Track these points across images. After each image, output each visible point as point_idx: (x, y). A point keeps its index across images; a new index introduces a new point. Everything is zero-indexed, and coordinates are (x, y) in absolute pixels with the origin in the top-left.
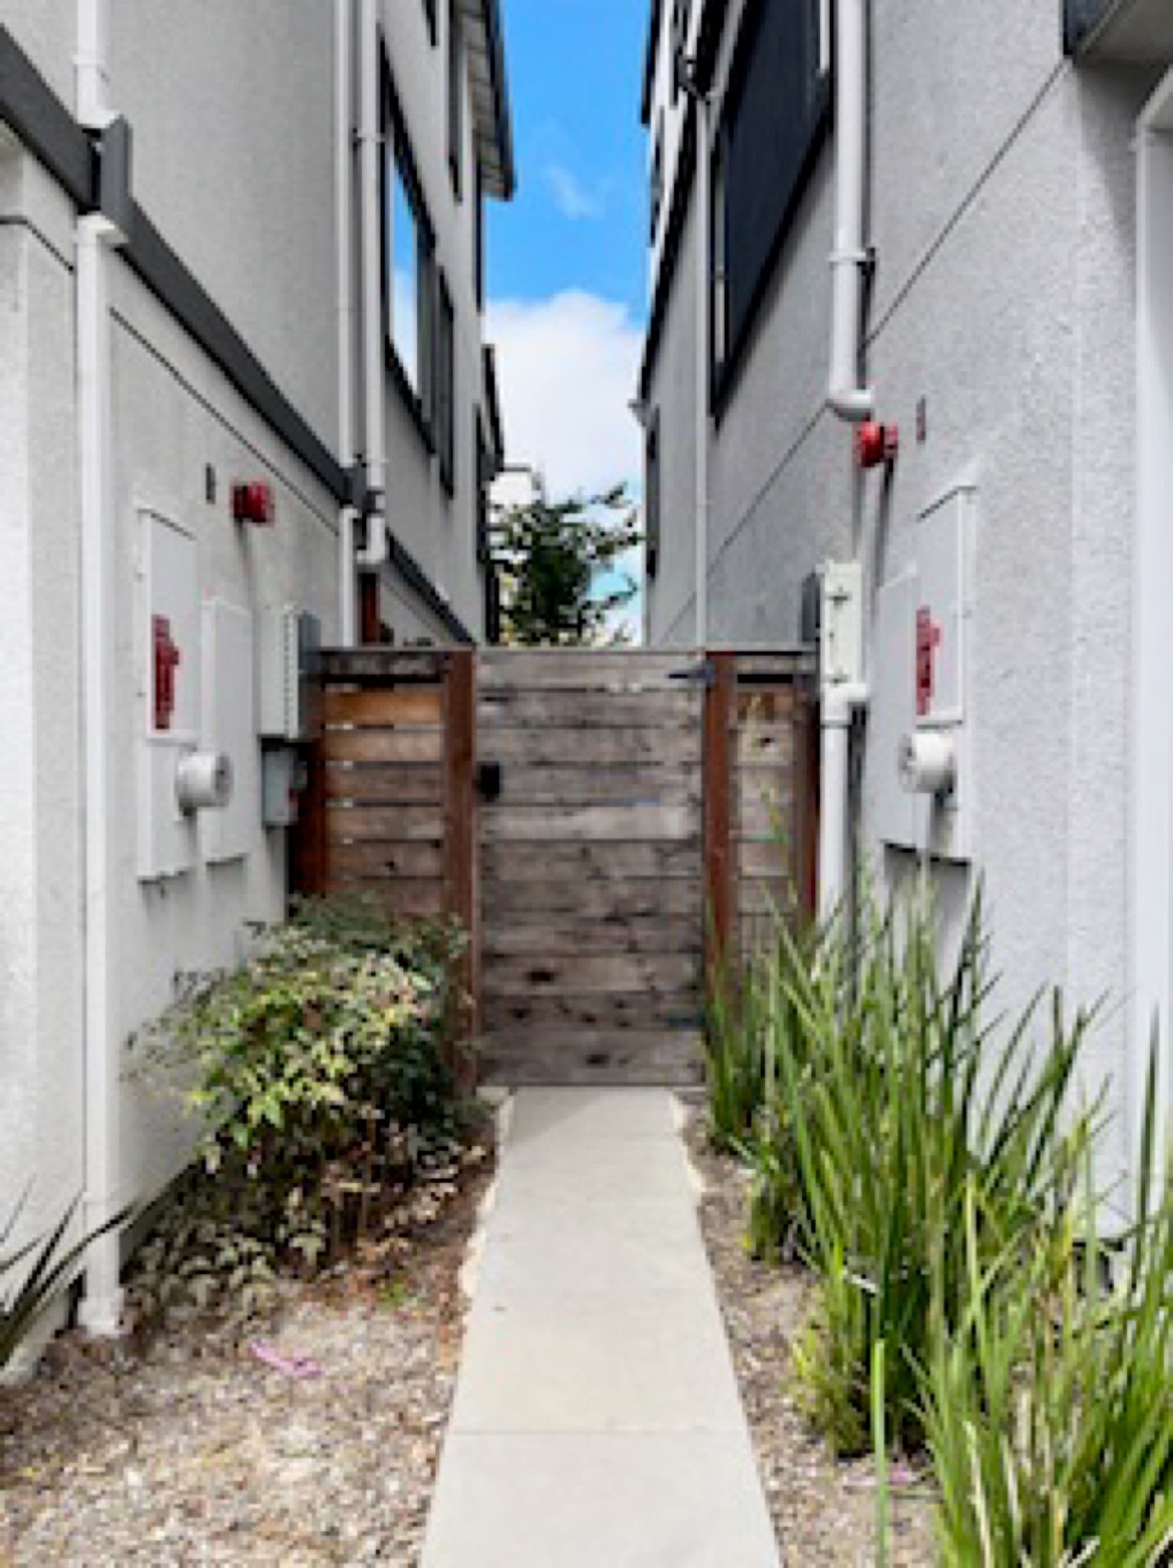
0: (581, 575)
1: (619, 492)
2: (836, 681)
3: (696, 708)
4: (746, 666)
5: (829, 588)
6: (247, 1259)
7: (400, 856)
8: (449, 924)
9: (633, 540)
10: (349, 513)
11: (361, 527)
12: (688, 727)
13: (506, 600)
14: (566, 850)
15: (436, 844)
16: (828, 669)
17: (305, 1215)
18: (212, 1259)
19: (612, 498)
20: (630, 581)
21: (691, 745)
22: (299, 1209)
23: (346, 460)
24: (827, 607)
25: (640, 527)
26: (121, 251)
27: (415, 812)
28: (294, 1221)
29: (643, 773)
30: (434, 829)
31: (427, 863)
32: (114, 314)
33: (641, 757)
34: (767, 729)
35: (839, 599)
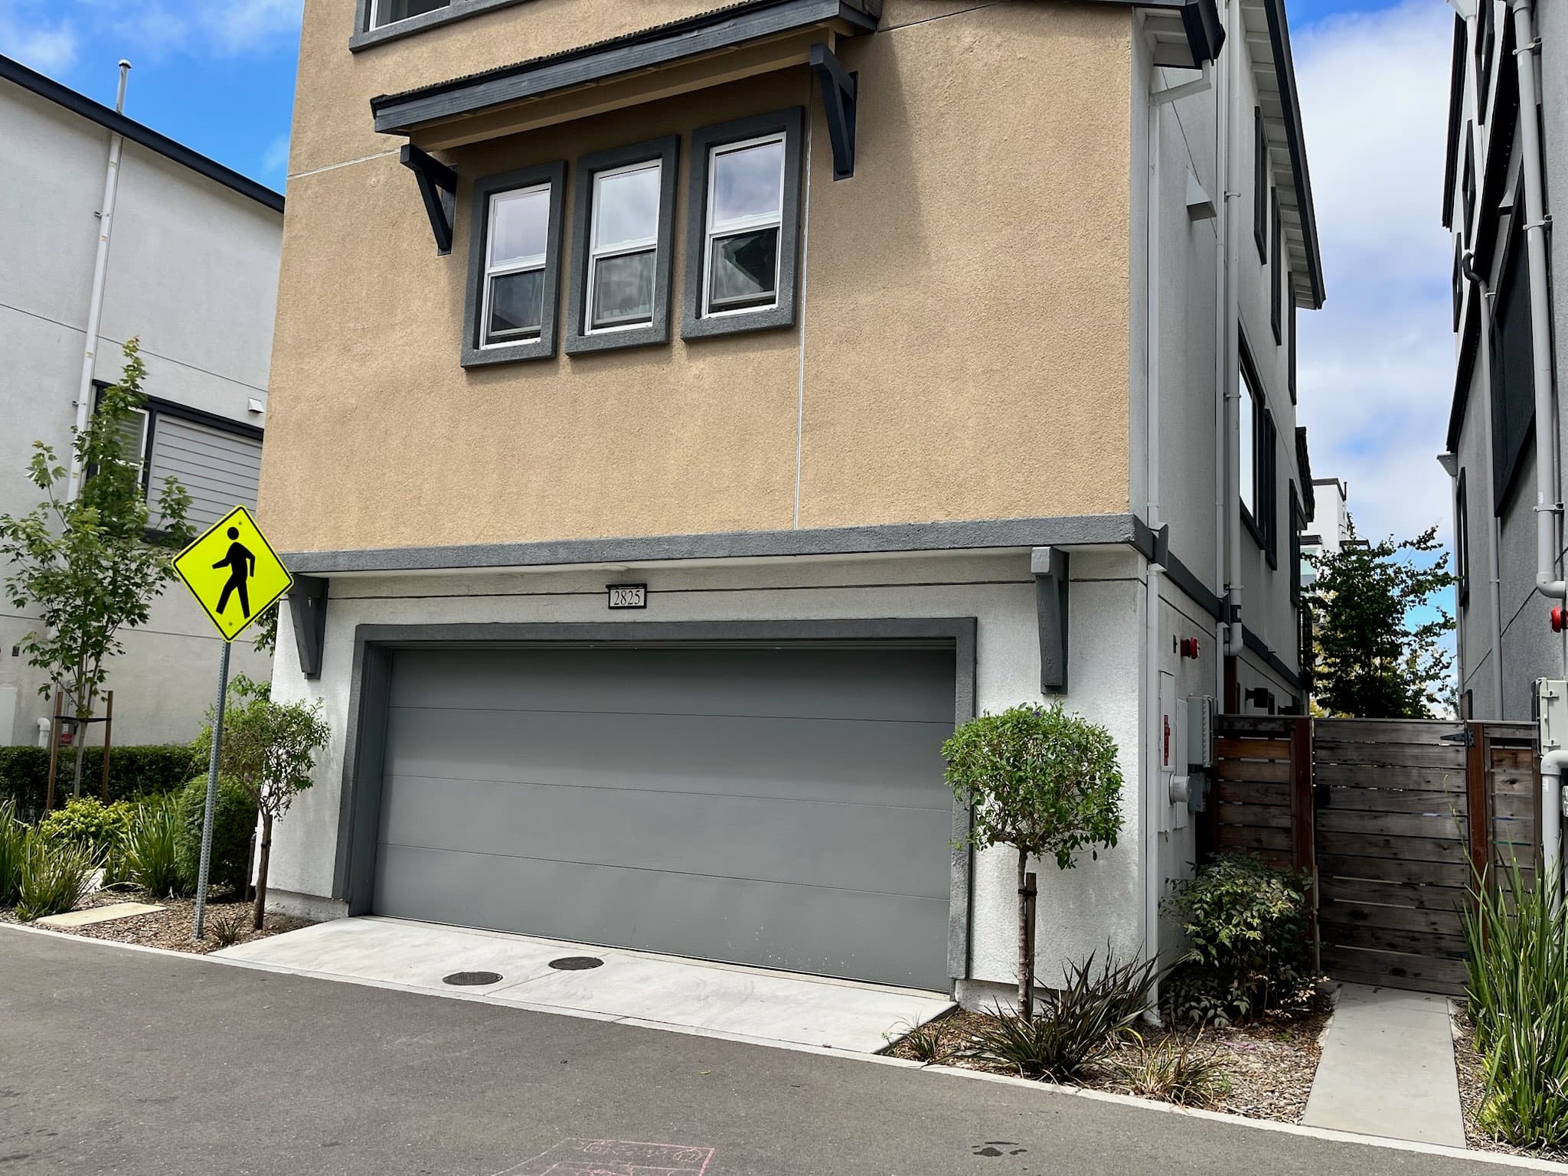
0: (1394, 608)
1: (1430, 536)
2: (1551, 749)
3: (1462, 758)
4: (1497, 734)
5: (1544, 692)
6: (1216, 1007)
7: (1264, 835)
8: (1302, 872)
9: (1444, 580)
10: (1223, 625)
11: (1229, 631)
12: (1457, 770)
13: (1316, 631)
14: (1374, 839)
15: (1287, 830)
16: (1545, 741)
17: (1239, 992)
18: (1199, 1004)
19: (1424, 542)
20: (1444, 615)
21: (1459, 781)
22: (1237, 989)
23: (1221, 593)
24: (1543, 703)
25: (1451, 569)
26: (1164, 573)
27: (1273, 810)
28: (1236, 993)
29: (1425, 796)
30: (1286, 822)
31: (1281, 841)
32: (1159, 596)
33: (1424, 787)
34: (1514, 773)
35: (1551, 699)
